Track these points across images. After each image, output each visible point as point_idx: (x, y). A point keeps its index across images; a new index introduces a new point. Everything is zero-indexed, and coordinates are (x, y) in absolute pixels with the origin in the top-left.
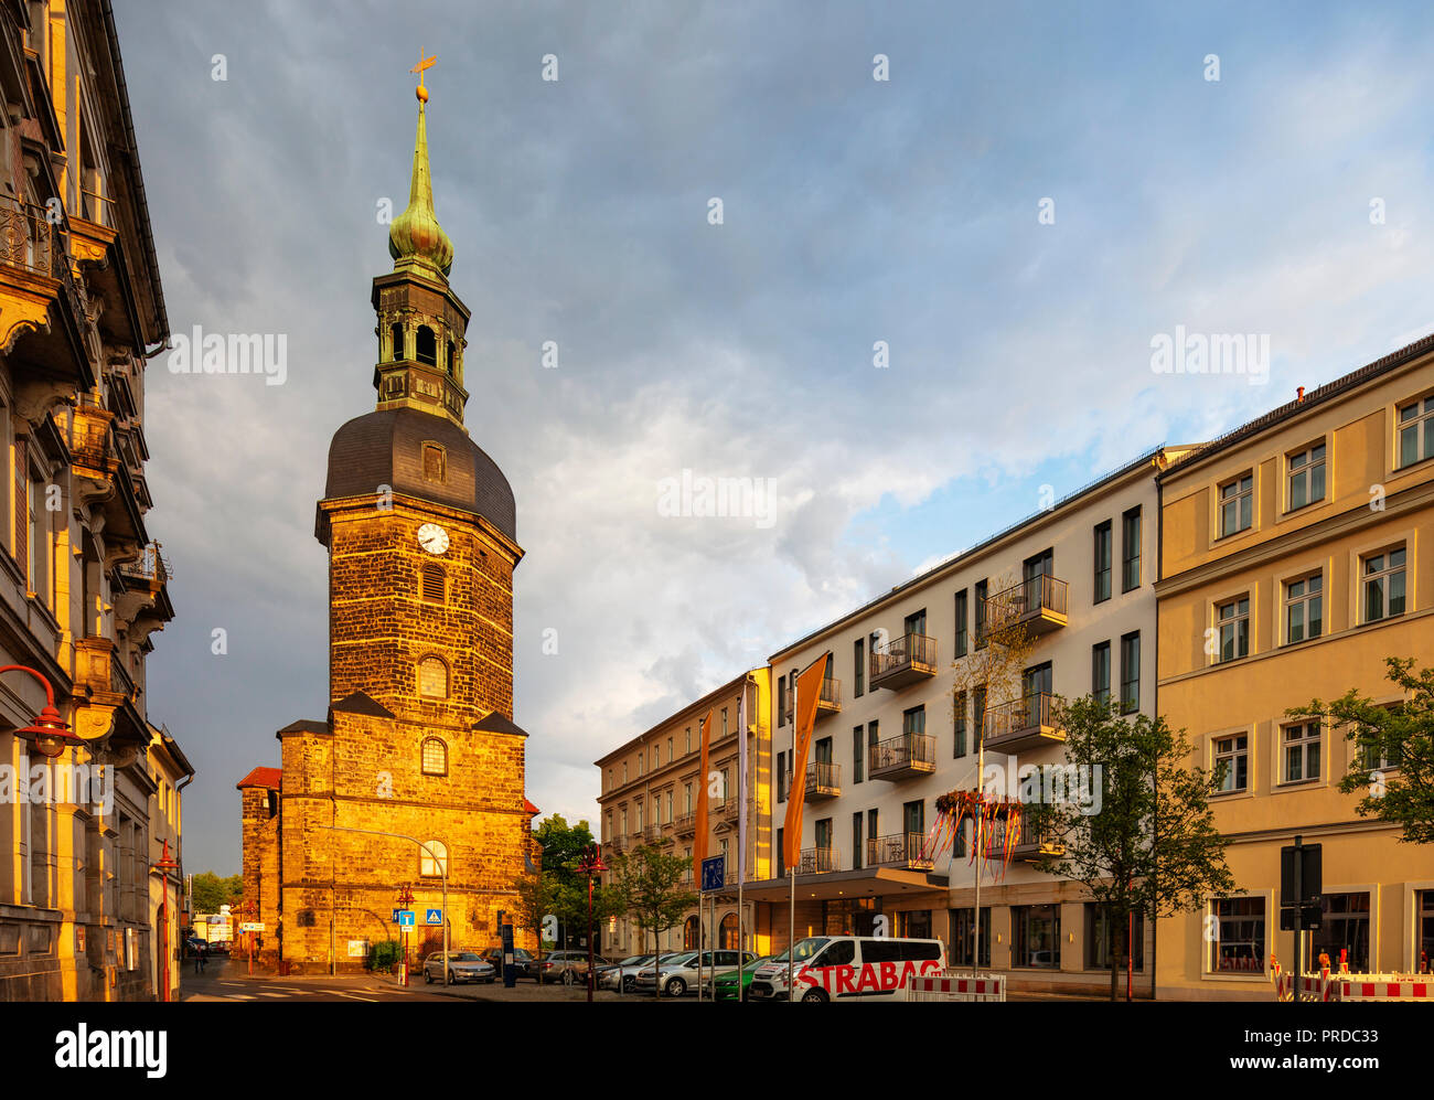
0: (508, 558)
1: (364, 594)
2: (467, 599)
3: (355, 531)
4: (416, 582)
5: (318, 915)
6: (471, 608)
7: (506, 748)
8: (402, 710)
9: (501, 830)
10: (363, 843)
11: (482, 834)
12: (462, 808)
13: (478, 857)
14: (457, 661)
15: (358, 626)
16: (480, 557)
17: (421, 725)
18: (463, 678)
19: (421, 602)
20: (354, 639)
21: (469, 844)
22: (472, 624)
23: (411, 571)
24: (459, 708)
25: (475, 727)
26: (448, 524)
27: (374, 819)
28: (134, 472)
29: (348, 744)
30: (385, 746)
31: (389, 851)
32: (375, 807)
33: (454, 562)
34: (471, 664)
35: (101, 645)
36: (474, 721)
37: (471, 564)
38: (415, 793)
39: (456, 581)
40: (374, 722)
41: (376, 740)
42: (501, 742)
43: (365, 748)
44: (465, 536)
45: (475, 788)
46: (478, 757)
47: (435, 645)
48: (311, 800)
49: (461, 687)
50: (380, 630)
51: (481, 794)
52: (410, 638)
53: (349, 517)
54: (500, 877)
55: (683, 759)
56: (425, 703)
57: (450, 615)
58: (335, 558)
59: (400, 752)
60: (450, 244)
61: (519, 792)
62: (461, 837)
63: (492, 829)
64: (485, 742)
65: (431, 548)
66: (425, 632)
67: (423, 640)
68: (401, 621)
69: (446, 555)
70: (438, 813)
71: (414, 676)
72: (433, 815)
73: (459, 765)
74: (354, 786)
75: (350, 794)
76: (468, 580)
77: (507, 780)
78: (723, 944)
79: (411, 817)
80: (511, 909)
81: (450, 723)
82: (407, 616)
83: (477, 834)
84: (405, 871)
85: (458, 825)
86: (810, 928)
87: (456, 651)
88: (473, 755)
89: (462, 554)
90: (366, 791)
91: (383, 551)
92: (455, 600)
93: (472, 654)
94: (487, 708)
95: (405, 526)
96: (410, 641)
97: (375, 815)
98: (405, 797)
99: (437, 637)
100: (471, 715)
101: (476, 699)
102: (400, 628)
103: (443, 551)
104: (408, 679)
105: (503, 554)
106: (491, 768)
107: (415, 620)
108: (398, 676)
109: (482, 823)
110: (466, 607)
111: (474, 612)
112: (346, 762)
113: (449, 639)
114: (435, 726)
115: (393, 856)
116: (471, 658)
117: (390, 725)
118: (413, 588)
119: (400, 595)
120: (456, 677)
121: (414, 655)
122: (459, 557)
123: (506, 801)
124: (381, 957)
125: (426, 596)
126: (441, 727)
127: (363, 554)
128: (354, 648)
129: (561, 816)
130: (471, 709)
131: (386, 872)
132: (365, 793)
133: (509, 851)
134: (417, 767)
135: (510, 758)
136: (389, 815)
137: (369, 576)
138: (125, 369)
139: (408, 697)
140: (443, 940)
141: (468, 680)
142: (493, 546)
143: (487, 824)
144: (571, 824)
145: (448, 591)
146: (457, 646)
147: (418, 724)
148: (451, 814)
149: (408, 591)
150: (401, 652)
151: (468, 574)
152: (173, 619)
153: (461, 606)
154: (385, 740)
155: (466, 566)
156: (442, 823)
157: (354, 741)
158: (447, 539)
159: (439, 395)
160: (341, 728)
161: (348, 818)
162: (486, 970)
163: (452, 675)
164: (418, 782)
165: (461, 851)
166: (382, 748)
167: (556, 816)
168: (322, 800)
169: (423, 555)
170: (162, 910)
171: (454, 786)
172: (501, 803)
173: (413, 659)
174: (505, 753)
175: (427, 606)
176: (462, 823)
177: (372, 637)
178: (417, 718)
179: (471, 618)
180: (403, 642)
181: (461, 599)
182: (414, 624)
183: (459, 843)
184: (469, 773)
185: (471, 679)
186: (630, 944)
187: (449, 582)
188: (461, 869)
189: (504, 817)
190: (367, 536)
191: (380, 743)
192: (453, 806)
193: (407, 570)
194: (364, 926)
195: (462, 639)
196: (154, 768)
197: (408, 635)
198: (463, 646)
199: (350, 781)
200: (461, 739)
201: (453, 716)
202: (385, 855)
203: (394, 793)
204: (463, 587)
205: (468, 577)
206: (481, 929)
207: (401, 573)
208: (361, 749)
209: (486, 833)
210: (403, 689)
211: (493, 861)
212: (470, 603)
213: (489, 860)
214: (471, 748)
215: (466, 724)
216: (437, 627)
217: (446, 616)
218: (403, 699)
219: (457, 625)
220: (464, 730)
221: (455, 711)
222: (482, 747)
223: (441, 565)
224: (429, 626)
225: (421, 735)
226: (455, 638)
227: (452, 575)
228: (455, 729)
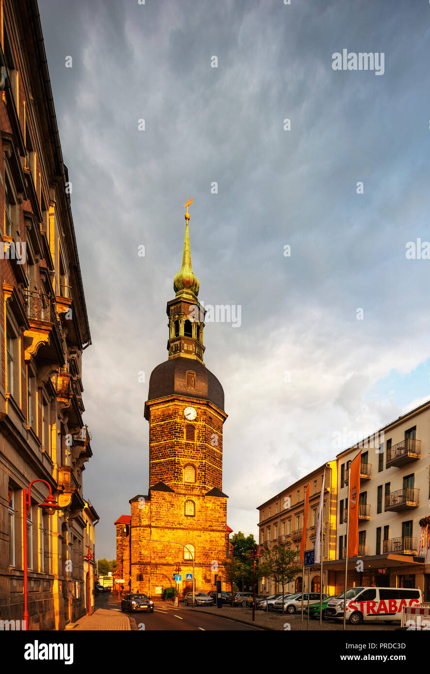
0: (221, 419)
1: (163, 440)
3: (160, 413)
4: (183, 433)
5: (144, 576)
6: (206, 443)
7: (219, 503)
8: (177, 489)
9: (217, 539)
10: (162, 546)
11: (209, 541)
12: (200, 530)
13: (207, 551)
15: (160, 454)
16: (209, 420)
17: (185, 495)
18: (202, 473)
19: (185, 441)
20: (159, 459)
21: (203, 545)
22: (205, 449)
23: (181, 428)
24: (200, 487)
25: (207, 494)
26: (196, 406)
27: (166, 536)
28: (79, 397)
29: (156, 504)
30: (170, 504)
31: (171, 549)
32: (166, 530)
33: (199, 423)
34: (205, 467)
35: (67, 469)
36: (206, 492)
37: (206, 423)
38: (182, 524)
39: (199, 431)
40: (166, 495)
41: (167, 502)
42: (217, 501)
43: (163, 505)
44: (203, 411)
45: (206, 521)
46: (207, 507)
47: (190, 460)
48: (142, 528)
49: (201, 477)
50: (169, 455)
51: (209, 524)
52: (181, 457)
53: (157, 407)
54: (216, 560)
55: (296, 505)
56: (186, 485)
57: (197, 446)
58: (152, 425)
59: (176, 506)
60: (198, 281)
61: (224, 522)
62: (200, 543)
63: (213, 539)
64: (210, 501)
65: (189, 418)
66: (187, 454)
67: (186, 458)
68: (177, 450)
69: (195, 420)
70: (191, 532)
71: (182, 474)
72: (189, 533)
73: (200, 512)
74: (158, 522)
75: (157, 525)
77: (219, 517)
78: (313, 590)
79: (181, 534)
80: (220, 574)
81: (196, 494)
82: (180, 448)
83: (207, 541)
84: (178, 558)
85: (199, 537)
86: (354, 583)
87: (199, 462)
88: (206, 507)
89: (202, 419)
90: (163, 524)
91: (170, 421)
92: (199, 440)
93: (205, 463)
94: (211, 486)
95: (178, 409)
96: (181, 459)
97: (166, 534)
98: (178, 526)
99: (191, 456)
100: (205, 489)
101: (207, 482)
102: (177, 453)
103: (194, 418)
104: (179, 475)
105: (219, 417)
106: (213, 512)
108: (176, 474)
109: (208, 537)
110: (203, 442)
111: (206, 444)
112: (155, 512)
113: (196, 457)
114: (190, 495)
115: (173, 551)
116: (205, 464)
117: (172, 495)
118: (182, 436)
119: (177, 439)
120: (199, 473)
121: (182, 465)
122: (200, 420)
123: (219, 527)
124: (169, 594)
125: (188, 439)
126: (192, 495)
127: (162, 423)
128: (159, 463)
129: (241, 532)
130: (205, 487)
131: (170, 558)
132: (162, 525)
133: (220, 548)
134: (183, 513)
135: (221, 508)
136: (172, 534)
137: (165, 432)
138: (75, 356)
139: (179, 483)
140: (193, 587)
141: (203, 474)
142: (215, 414)
143: (211, 537)
144: (246, 536)
145: (196, 435)
146: (199, 460)
147: (184, 494)
148: (196, 533)
149: (180, 437)
150: (177, 464)
151: (204, 427)
152: (92, 456)
153: (201, 442)
154: (171, 502)
155: (203, 424)
156: (193, 537)
157: (158, 503)
158: (196, 413)
159: (193, 350)
160: (154, 498)
161: (156, 535)
162: (210, 600)
163: (197, 472)
164: (183, 520)
165: (200, 549)
167: (239, 532)
168: (146, 528)
169: (186, 421)
170: (88, 574)
171: (198, 520)
172: (217, 527)
173: (182, 466)
174: (218, 505)
175: (188, 443)
176: (200, 536)
177: (166, 458)
178: (183, 492)
179: (205, 447)
180: (178, 459)
181: (201, 439)
182: (182, 451)
183: (199, 545)
184: (204, 515)
185: (205, 474)
186: (271, 589)
187: (196, 431)
188: (200, 557)
189: (218, 534)
190: (164, 415)
191: (169, 503)
192: (197, 529)
193: (180, 428)
194: (162, 581)
195: (202, 456)
196: (85, 517)
197: (180, 456)
198: (202, 460)
199: (157, 520)
200: (201, 500)
201: (198, 490)
202: (170, 551)
203: (174, 524)
204: (202, 434)
205: (204, 429)
206: (208, 582)
207: (177, 430)
208: (161, 506)
209: (210, 541)
210: (178, 480)
211: (213, 553)
212: (205, 440)
213: (212, 553)
214: (204, 504)
215: (203, 493)
216: (191, 452)
217: (195, 447)
218: (178, 484)
219: (200, 451)
220: (202, 496)
221: (198, 488)
222: (209, 503)
223: (194, 424)
224: (189, 452)
225: (185, 499)
226: (199, 456)
227: (198, 429)
228: (198, 496)
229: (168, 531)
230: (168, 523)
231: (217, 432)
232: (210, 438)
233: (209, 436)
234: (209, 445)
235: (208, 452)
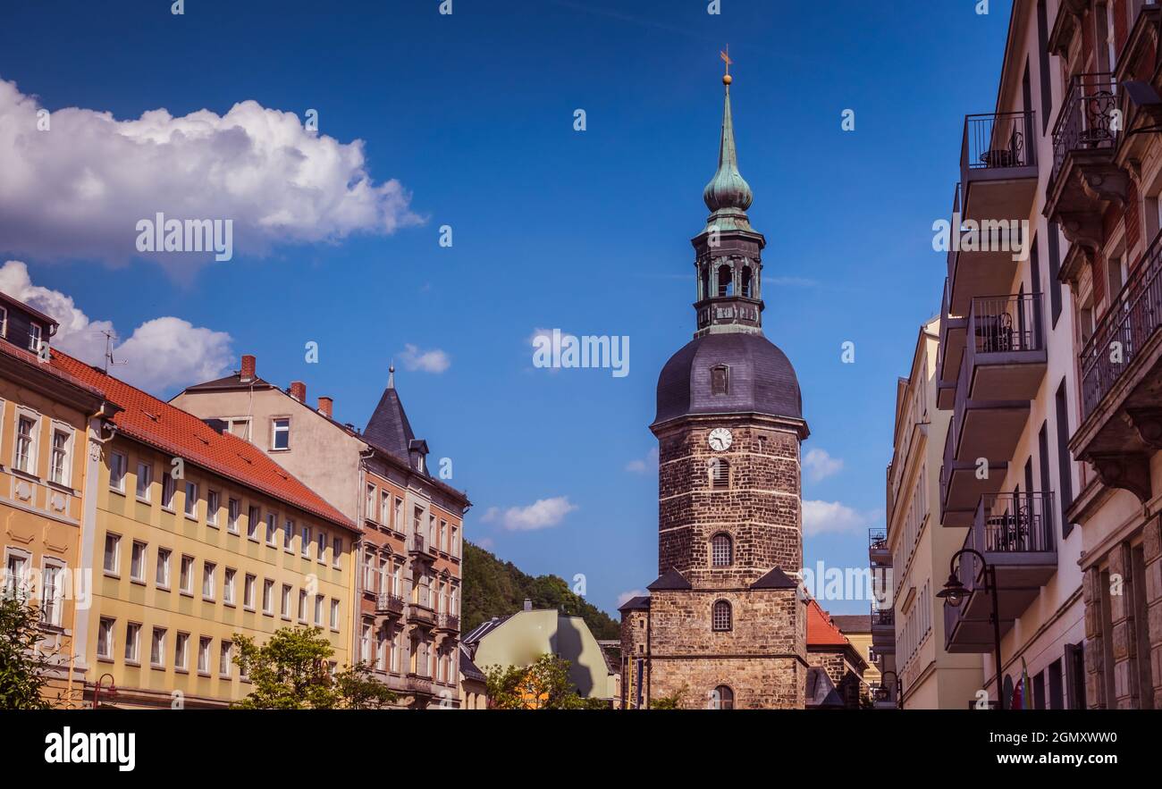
1: (676, 492)
2: (747, 481)
3: (671, 444)
4: (708, 477)
6: (750, 487)
7: (779, 600)
8: (698, 582)
9: (776, 672)
10: (670, 691)
11: (760, 678)
12: (742, 657)
13: (758, 698)
14: (739, 533)
15: (673, 517)
16: (758, 442)
17: (711, 591)
18: (743, 546)
19: (711, 492)
20: (671, 527)
21: (749, 687)
22: (749, 500)
23: (704, 469)
24: (741, 572)
25: (754, 587)
26: (731, 427)
27: (678, 672)
29: (660, 614)
30: (685, 612)
31: (688, 697)
32: (678, 662)
33: (736, 454)
34: (750, 533)
36: (753, 581)
37: (749, 450)
38: (707, 647)
39: (738, 468)
40: (679, 597)
41: (679, 608)
42: (775, 596)
43: (672, 616)
44: (744, 430)
45: (754, 638)
46: (756, 611)
47: (722, 523)
49: (742, 554)
50: (684, 520)
51: (760, 642)
52: (704, 522)
56: (715, 572)
57: (733, 497)
59: (696, 615)
61: (791, 637)
62: (744, 682)
63: (769, 672)
64: (761, 597)
65: (716, 445)
66: (714, 515)
67: (712, 521)
68: (696, 510)
69: (730, 450)
70: (725, 662)
71: (706, 552)
72: (721, 664)
73: (741, 620)
74: (664, 647)
75: (661, 654)
76: (747, 465)
77: (780, 628)
81: (736, 587)
82: (701, 505)
83: (756, 678)
85: (741, 671)
87: (738, 525)
88: (753, 610)
89: (742, 446)
90: (672, 650)
91: (686, 459)
92: (737, 485)
93: (750, 525)
94: (767, 566)
95: (698, 435)
96: (703, 525)
97: (678, 669)
98: (700, 652)
99: (724, 518)
100: (750, 576)
101: (756, 561)
102: (696, 516)
103: (728, 447)
104: (702, 555)
106: (767, 618)
107: (707, 508)
108: (695, 554)
109: (760, 668)
110: (746, 488)
111: (751, 490)
112: (658, 629)
113: (732, 517)
114: (722, 590)
116: (750, 529)
117: (689, 596)
118: (705, 482)
119: (696, 490)
120: (738, 547)
121: (706, 535)
122: (739, 448)
123: (780, 648)
125: (716, 486)
126: (726, 590)
127: (675, 461)
128: (670, 536)
130: (751, 572)
132: (671, 652)
133: (783, 691)
134: (708, 625)
135: (782, 609)
136: (689, 668)
137: (679, 478)
139: (702, 570)
141: (747, 548)
143: (764, 669)
145: (732, 478)
146: (739, 521)
148: (735, 663)
149: (702, 485)
150: (697, 535)
151: (746, 460)
153: (741, 488)
154: (686, 608)
155: (746, 454)
156: (728, 670)
157: (664, 611)
158: (730, 436)
160: (655, 603)
161: (660, 673)
163: (735, 546)
164: (709, 638)
165: (743, 693)
166: (683, 614)
168: (644, 660)
169: (712, 455)
171: (737, 638)
172: (775, 649)
173: (705, 539)
174: (778, 604)
175: (716, 494)
176: (744, 669)
177: (680, 525)
178: (708, 586)
179: (749, 496)
180: (698, 527)
181: (742, 481)
182: (706, 511)
183: (742, 687)
184: (749, 625)
185: (750, 546)
187: (732, 471)
189: (778, 661)
191: (682, 610)
192: (736, 657)
193: (701, 469)
195: (742, 514)
197: (702, 520)
198: (743, 520)
199: (661, 643)
200: (743, 598)
201: (736, 580)
202: (686, 701)
203: (692, 650)
204: (743, 472)
205: (747, 462)
207: (696, 473)
208: (669, 617)
209: (764, 677)
210: (699, 564)
211: (770, 701)
212: (748, 483)
213: (767, 700)
214: (750, 605)
215: (747, 585)
216: (723, 509)
217: (731, 499)
218: (699, 572)
219: (739, 504)
220: (745, 590)
221: (738, 575)
222: (759, 602)
223: (726, 458)
224: (718, 509)
225: (712, 598)
226: (737, 515)
227: (734, 464)
228: (738, 590)
229: (682, 663)
230: (683, 649)
231: (779, 460)
232: (763, 476)
233: (759, 472)
234: (758, 491)
235: (755, 504)
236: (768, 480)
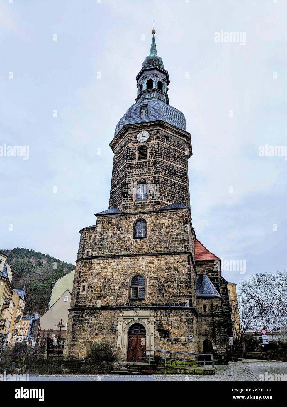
4: (135, 155)
6: (159, 157)
7: (177, 217)
8: (126, 209)
10: (102, 281)
11: (164, 269)
12: (152, 254)
13: (163, 284)
14: (152, 181)
16: (164, 137)
17: (134, 214)
19: (136, 162)
21: (157, 276)
22: (159, 164)
24: (152, 202)
25: (161, 210)
26: (149, 129)
27: (108, 267)
29: (101, 230)
30: (117, 227)
31: (114, 285)
32: (110, 260)
33: (152, 142)
34: (159, 180)
36: (160, 207)
37: (159, 141)
38: (129, 249)
39: (152, 149)
41: (113, 226)
42: (174, 214)
43: (108, 230)
44: (156, 131)
45: (160, 242)
46: (162, 224)
47: (142, 177)
48: (84, 261)
51: (164, 245)
52: (131, 177)
54: (176, 297)
56: (137, 203)
57: (149, 163)
59: (123, 229)
61: (186, 240)
62: (153, 272)
63: (171, 265)
64: (165, 216)
65: (141, 140)
66: (138, 173)
67: (137, 176)
68: (128, 172)
69: (148, 141)
70: (141, 259)
73: (152, 231)
74: (101, 251)
75: (99, 255)
76: (158, 147)
77: (178, 234)
79: (127, 263)
81: (148, 210)
82: (131, 169)
83: (162, 269)
84: (121, 296)
85: (151, 265)
87: (151, 177)
88: (160, 224)
89: (155, 138)
90: (106, 252)
91: (125, 149)
92: (152, 157)
93: (159, 176)
94: (170, 201)
95: (131, 136)
96: (132, 179)
97: (109, 265)
98: (124, 253)
99: (143, 174)
100: (158, 204)
101: (162, 196)
102: (127, 174)
103: (147, 139)
104: (129, 195)
106: (169, 229)
107: (134, 170)
108: (125, 194)
109: (164, 262)
110: (156, 158)
111: (160, 159)
112: (99, 239)
113: (148, 173)
114: (140, 213)
115: (116, 288)
116: (159, 178)
117: (120, 217)
118: (134, 157)
119: (128, 161)
122: (153, 139)
123: (178, 247)
125: (140, 158)
126: (143, 213)
130: (158, 201)
131: (112, 298)
133: (181, 279)
134: (131, 235)
135: (179, 222)
136: (116, 264)
139: (129, 203)
142: (172, 133)
143: (167, 262)
145: (148, 154)
146: (152, 175)
148: (148, 259)
149: (132, 159)
150: (127, 184)
151: (157, 144)
153: (154, 158)
154: (118, 225)
155: (156, 142)
156: (142, 265)
157: (104, 228)
158: (149, 135)
161: (97, 268)
164: (131, 243)
165: (152, 281)
166: (115, 229)
168: (88, 261)
169: (139, 144)
171: (149, 242)
172: (175, 248)
174: (176, 220)
175: (139, 163)
176: (153, 263)
178: (132, 211)
179: (159, 162)
180: (128, 180)
181: (154, 155)
182: (134, 171)
183: (151, 276)
184: (157, 234)
187: (148, 151)
188: (152, 293)
189: (177, 257)
191: (115, 227)
192: (148, 254)
193: (132, 151)
194: (97, 334)
195: (154, 171)
197: (131, 176)
198: (155, 174)
199: (100, 248)
200: (154, 217)
201: (150, 207)
202: (112, 287)
203: (119, 251)
205: (157, 146)
206: (165, 337)
207: (129, 153)
208: (106, 231)
209: (167, 269)
210: (127, 199)
211: (171, 286)
212: (158, 155)
213: (169, 286)
214: (158, 221)
215: (156, 209)
216: (143, 170)
217: (148, 164)
218: (127, 204)
219: (152, 166)
220: (155, 212)
221: (151, 204)
222: (164, 219)
223: (146, 145)
224: (140, 170)
225: (134, 219)
226: (151, 172)
227: (150, 147)
228: (150, 212)
229: (112, 261)
230: (113, 251)
231: (176, 149)
232: (167, 154)
233: (165, 152)
234: (164, 160)
235: (162, 166)
236: (170, 157)
